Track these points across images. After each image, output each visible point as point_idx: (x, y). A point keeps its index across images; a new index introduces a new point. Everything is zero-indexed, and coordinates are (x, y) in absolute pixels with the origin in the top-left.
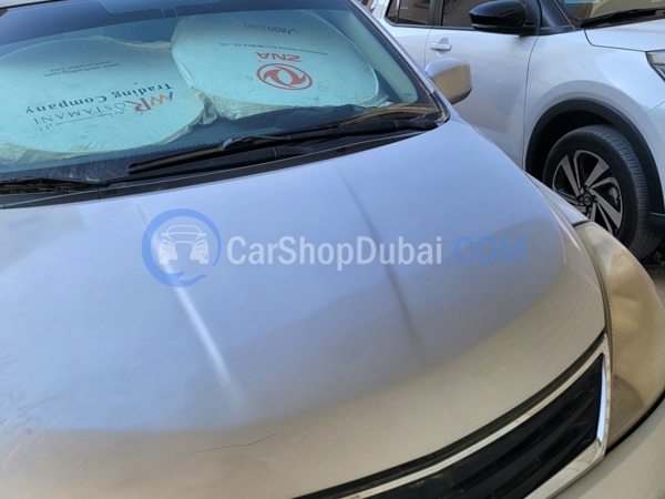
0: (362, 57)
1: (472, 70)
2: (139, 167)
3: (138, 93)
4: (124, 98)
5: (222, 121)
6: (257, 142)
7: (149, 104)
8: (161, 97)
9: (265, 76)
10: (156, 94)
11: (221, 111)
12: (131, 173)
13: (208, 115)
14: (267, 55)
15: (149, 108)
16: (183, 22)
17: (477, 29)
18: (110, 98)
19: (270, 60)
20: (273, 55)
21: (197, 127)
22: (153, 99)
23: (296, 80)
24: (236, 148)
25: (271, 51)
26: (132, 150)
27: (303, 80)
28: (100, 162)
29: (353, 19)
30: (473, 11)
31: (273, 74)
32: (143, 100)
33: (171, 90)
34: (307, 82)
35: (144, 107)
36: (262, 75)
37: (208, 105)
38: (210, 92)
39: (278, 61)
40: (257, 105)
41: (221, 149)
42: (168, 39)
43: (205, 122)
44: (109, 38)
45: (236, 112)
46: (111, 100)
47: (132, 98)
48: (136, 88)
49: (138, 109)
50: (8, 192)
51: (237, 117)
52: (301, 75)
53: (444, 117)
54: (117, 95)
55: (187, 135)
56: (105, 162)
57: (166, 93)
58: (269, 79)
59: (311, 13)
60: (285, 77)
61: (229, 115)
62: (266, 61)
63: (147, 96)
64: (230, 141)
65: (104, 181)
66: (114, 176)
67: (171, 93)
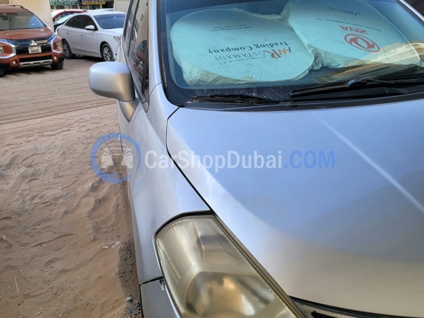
2: (298, 93)
3: (269, 46)
4: (262, 49)
7: (279, 53)
8: (284, 50)
9: (350, 41)
10: (281, 47)
12: (293, 96)
13: (316, 64)
14: (347, 28)
15: (280, 56)
18: (254, 48)
19: (349, 31)
20: (350, 28)
22: (280, 51)
24: (359, 86)
25: (348, 26)
27: (373, 46)
31: (354, 40)
32: (273, 50)
33: (288, 46)
34: (376, 48)
35: (276, 56)
36: (348, 40)
37: (317, 57)
38: (322, 48)
39: (354, 32)
41: (346, 86)
42: (278, 13)
43: (316, 68)
44: (242, 10)
47: (266, 49)
48: (268, 43)
49: (273, 56)
50: (217, 101)
51: (340, 66)
52: (371, 43)
54: (257, 46)
57: (286, 48)
58: (353, 43)
59: (365, 3)
60: (362, 43)
61: (333, 65)
62: (347, 32)
63: (276, 48)
64: (353, 81)
67: (289, 48)
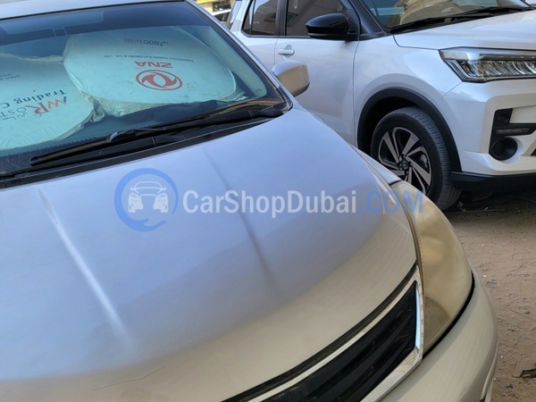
0: (222, 63)
1: (309, 69)
2: (40, 160)
3: (37, 99)
4: (24, 103)
5: (109, 118)
6: (138, 134)
7: (47, 107)
8: (57, 101)
9: (144, 80)
10: (52, 99)
11: (108, 110)
12: (33, 165)
13: (97, 114)
14: (144, 64)
15: (47, 111)
16: (72, 39)
17: (312, 37)
19: (147, 67)
20: (149, 63)
21: (88, 124)
22: (49, 103)
23: (169, 82)
24: (121, 139)
25: (147, 60)
26: (33, 146)
27: (175, 82)
28: (6, 157)
29: (212, 33)
30: (309, 24)
31: (150, 79)
32: (41, 104)
33: (64, 95)
34: (178, 84)
35: (42, 110)
36: (140, 78)
37: (97, 106)
38: (98, 94)
39: (153, 68)
40: (137, 104)
41: (109, 141)
42: (60, 53)
43: (95, 120)
44: (9, 55)
45: (120, 111)
46: (13, 105)
47: (32, 103)
48: (35, 95)
49: (37, 112)
51: (122, 114)
52: (172, 79)
53: (288, 106)
54: (19, 101)
55: (80, 131)
56: (10, 157)
57: (60, 97)
58: (146, 83)
59: (178, 29)
60: (159, 80)
61: (114, 114)
62: (143, 69)
63: (45, 101)
64: (115, 134)
65: (10, 172)
66: (19, 168)
67: (65, 98)
